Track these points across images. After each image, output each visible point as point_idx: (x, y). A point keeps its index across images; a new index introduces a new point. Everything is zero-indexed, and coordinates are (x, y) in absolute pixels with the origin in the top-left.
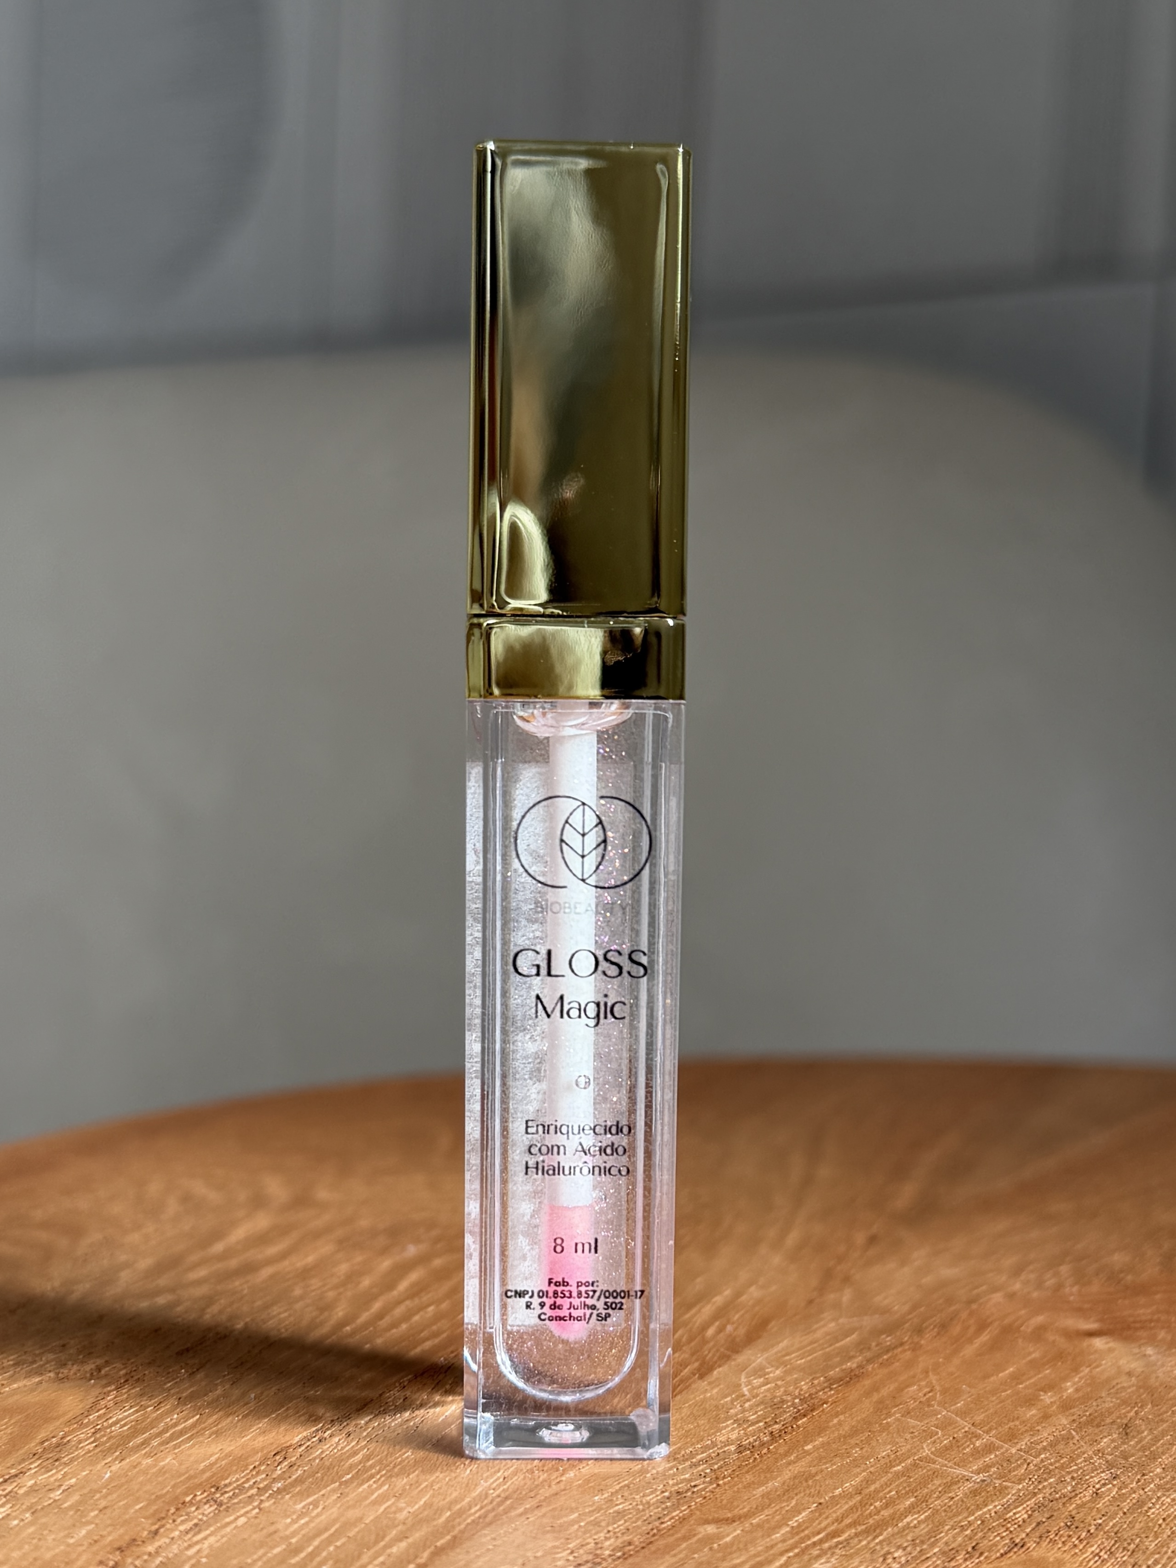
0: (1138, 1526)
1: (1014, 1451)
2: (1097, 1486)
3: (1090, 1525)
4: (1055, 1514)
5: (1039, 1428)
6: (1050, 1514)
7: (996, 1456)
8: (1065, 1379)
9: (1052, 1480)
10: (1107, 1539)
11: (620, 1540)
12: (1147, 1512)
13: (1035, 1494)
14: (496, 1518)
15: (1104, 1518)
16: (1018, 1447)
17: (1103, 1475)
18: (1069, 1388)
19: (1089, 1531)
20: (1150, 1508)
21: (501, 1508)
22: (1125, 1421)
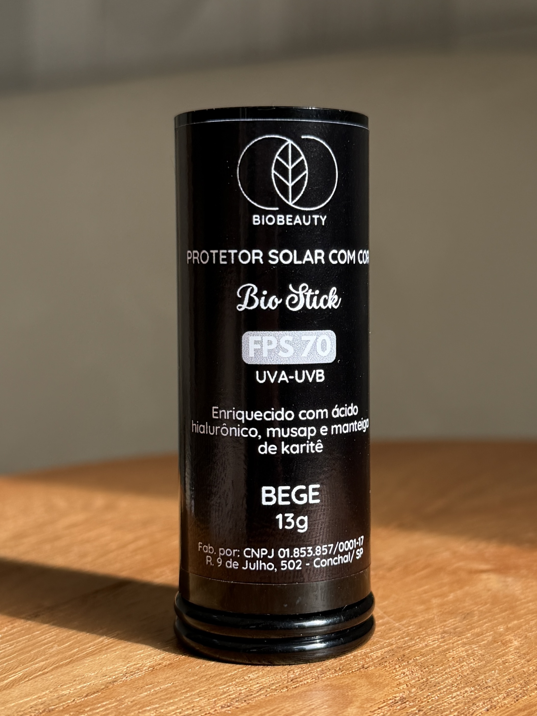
0: (436, 660)
1: (397, 624)
2: (429, 642)
3: (411, 659)
4: (395, 654)
5: (419, 614)
6: (393, 654)
7: (385, 627)
8: (451, 592)
9: (407, 638)
10: (415, 666)
11: (157, 663)
12: (447, 654)
13: (392, 645)
14: (100, 651)
15: (421, 657)
16: (400, 623)
17: (436, 636)
18: (451, 597)
19: (408, 662)
20: (450, 652)
21: (105, 648)
22: (468, 612)
